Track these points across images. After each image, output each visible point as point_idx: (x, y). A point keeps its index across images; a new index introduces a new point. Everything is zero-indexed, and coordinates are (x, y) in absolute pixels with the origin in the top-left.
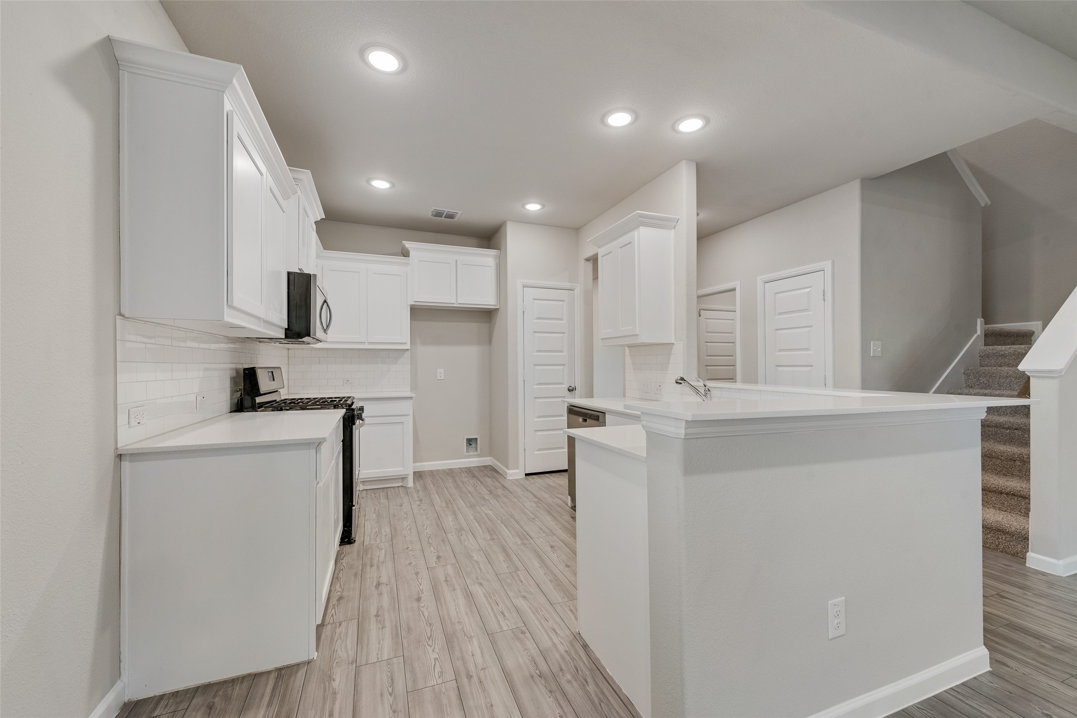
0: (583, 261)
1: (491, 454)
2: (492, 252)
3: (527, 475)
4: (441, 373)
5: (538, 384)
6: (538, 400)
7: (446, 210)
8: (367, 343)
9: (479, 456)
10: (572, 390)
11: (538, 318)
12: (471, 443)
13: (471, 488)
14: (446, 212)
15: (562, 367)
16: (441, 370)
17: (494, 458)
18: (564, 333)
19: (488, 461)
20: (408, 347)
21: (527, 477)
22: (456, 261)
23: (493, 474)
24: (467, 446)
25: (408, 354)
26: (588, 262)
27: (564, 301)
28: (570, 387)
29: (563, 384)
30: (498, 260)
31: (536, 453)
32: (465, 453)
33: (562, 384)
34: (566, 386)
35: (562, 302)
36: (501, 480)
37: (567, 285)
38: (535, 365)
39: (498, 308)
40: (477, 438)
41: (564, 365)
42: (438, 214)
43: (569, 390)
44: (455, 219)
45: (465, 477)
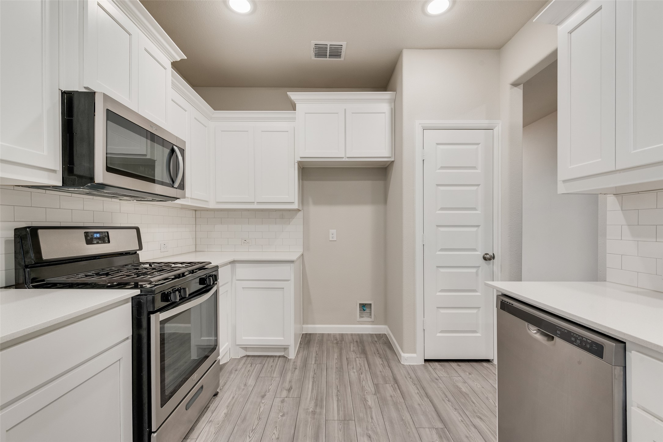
0: (509, 86)
1: (385, 322)
2: (386, 95)
3: (426, 361)
4: (333, 234)
5: (442, 250)
6: (442, 270)
7: (329, 42)
8: (256, 203)
9: (373, 323)
10: (490, 259)
11: (442, 168)
12: (364, 308)
13: (354, 375)
14: (328, 46)
15: (474, 229)
16: (334, 231)
17: (389, 327)
18: (478, 185)
19: (382, 329)
20: (295, 206)
21: (427, 364)
22: (345, 110)
23: (386, 351)
24: (360, 310)
25: (300, 214)
26: (515, 88)
27: (478, 144)
28: (486, 254)
29: (477, 251)
30: (393, 104)
31: (439, 335)
32: (358, 319)
33: (474, 250)
34: (480, 254)
35: (477, 146)
36: (393, 364)
37: (484, 123)
38: (438, 226)
39: (393, 160)
40: (371, 304)
41: (478, 226)
42: (320, 51)
43: (485, 259)
44: (342, 59)
45: (353, 351)
